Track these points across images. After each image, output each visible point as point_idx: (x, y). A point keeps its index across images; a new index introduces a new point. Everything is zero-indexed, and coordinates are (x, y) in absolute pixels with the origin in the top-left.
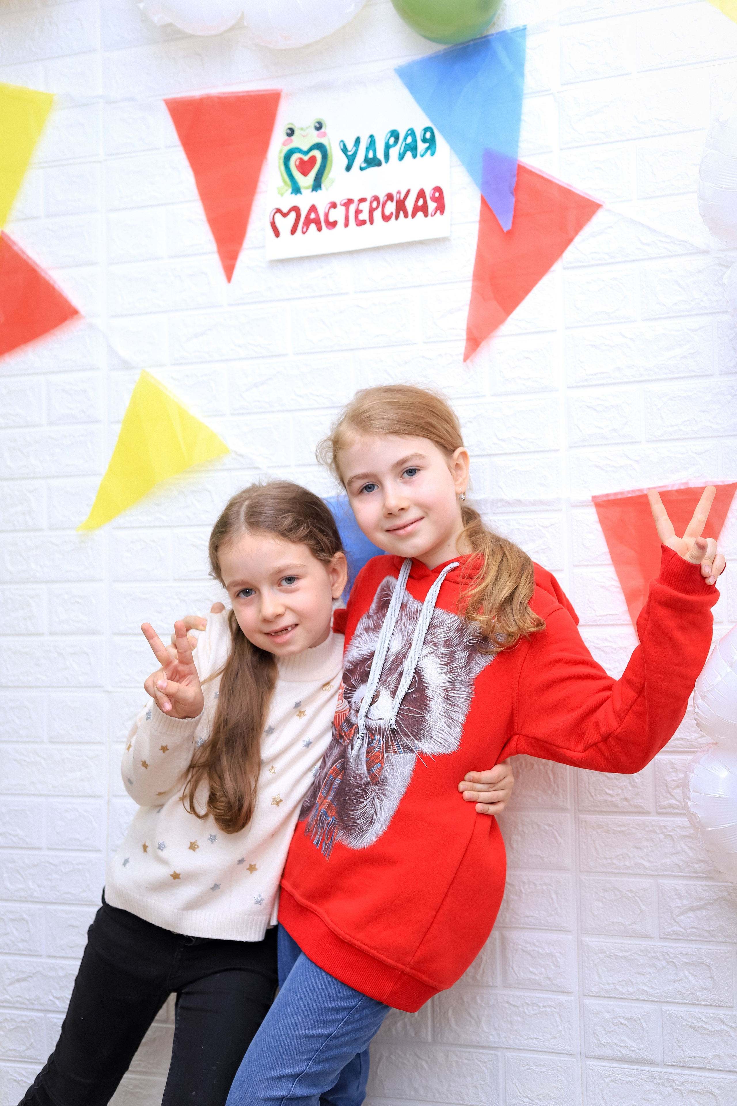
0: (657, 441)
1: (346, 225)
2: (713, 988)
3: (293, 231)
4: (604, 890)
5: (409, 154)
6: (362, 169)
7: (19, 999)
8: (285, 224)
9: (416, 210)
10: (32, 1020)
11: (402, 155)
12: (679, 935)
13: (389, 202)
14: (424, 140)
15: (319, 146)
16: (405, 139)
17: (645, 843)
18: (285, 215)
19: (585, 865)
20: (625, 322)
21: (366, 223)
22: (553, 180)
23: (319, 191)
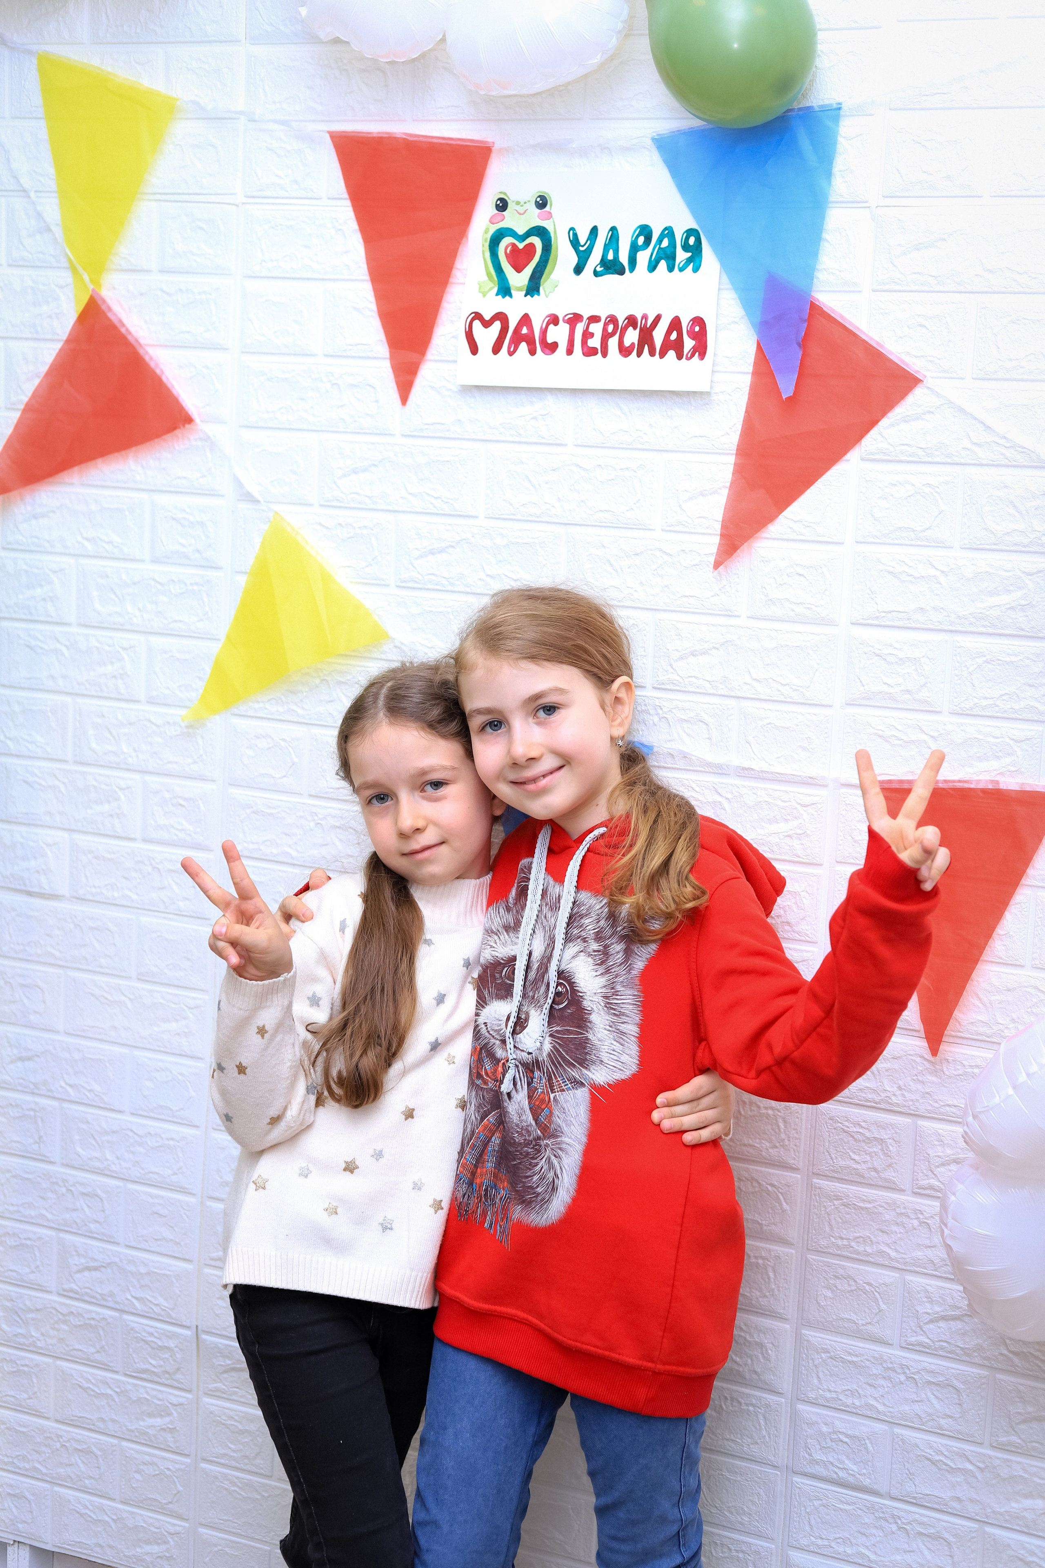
0: (962, 714)
1: (570, 351)
2: (960, 1417)
3: (496, 349)
4: (835, 1276)
5: (663, 264)
6: (596, 274)
7: (88, 1291)
8: (486, 337)
9: (667, 346)
10: (104, 1319)
11: (653, 263)
12: (925, 1347)
13: (631, 328)
14: (686, 247)
15: (540, 232)
16: (660, 241)
17: (894, 1228)
18: (487, 324)
19: (815, 1242)
20: (937, 547)
21: (597, 353)
22: (858, 333)
23: (536, 296)
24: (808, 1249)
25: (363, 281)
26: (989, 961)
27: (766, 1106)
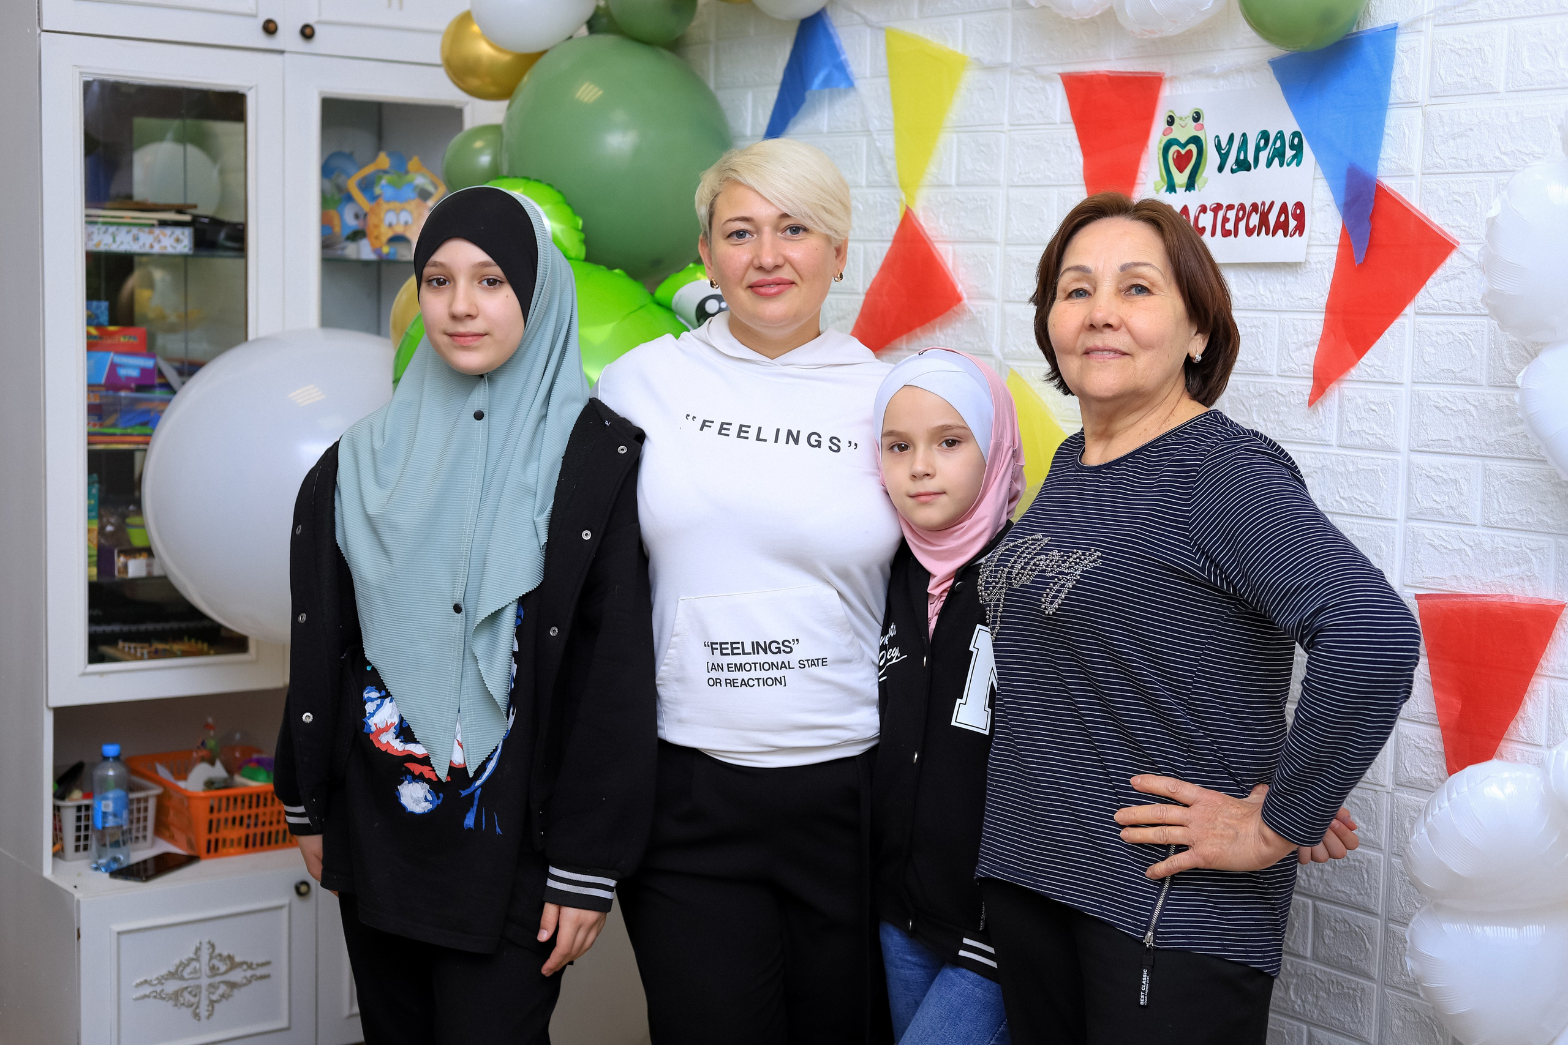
0: (1492, 527)
1: (1213, 234)
4: (1405, 1009)
5: (1276, 161)
6: (1233, 171)
9: (1277, 227)
11: (1270, 160)
13: (1254, 213)
14: (1292, 147)
15: (1196, 140)
16: (1275, 143)
19: (1390, 979)
20: (1471, 385)
21: (1231, 234)
22: (1411, 209)
23: (1192, 191)
24: (1385, 984)
25: (1081, 185)
26: (1514, 741)
27: (1354, 858)
